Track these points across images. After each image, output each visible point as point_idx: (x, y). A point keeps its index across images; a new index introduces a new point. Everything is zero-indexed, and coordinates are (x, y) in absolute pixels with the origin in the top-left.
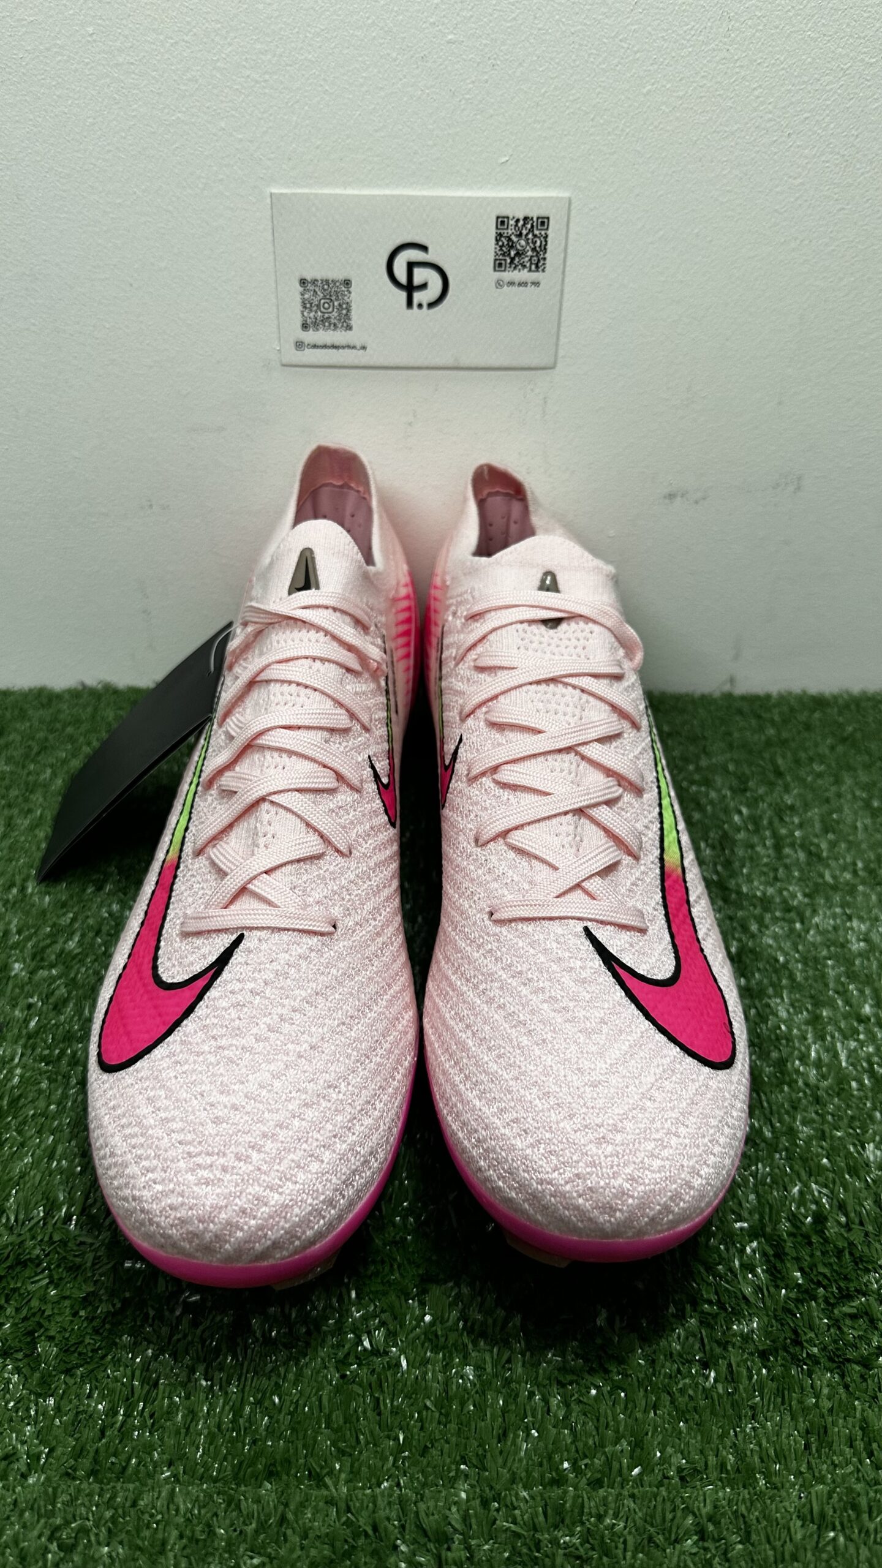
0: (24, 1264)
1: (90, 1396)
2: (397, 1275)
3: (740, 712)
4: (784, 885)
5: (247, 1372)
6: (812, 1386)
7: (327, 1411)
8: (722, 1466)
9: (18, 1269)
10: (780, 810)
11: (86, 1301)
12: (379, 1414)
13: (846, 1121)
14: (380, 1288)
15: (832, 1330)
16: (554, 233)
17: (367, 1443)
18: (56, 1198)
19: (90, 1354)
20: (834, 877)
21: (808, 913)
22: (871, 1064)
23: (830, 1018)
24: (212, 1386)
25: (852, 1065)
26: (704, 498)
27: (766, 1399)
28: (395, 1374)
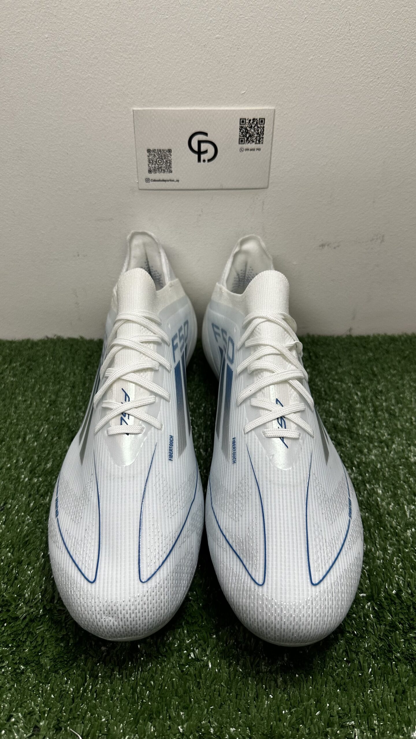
0: (33, 620)
1: (66, 683)
2: (205, 622)
3: (356, 345)
4: (379, 430)
5: (138, 670)
6: (397, 671)
7: (176, 688)
8: (357, 710)
10: (376, 393)
11: (62, 638)
12: (199, 689)
14: (198, 628)
15: (406, 645)
16: (267, 126)
19: (66, 663)
20: (402, 426)
21: (390, 443)
23: (402, 495)
24: (122, 677)
25: (412, 517)
26: (338, 246)
27: (377, 678)
28: (206, 670)
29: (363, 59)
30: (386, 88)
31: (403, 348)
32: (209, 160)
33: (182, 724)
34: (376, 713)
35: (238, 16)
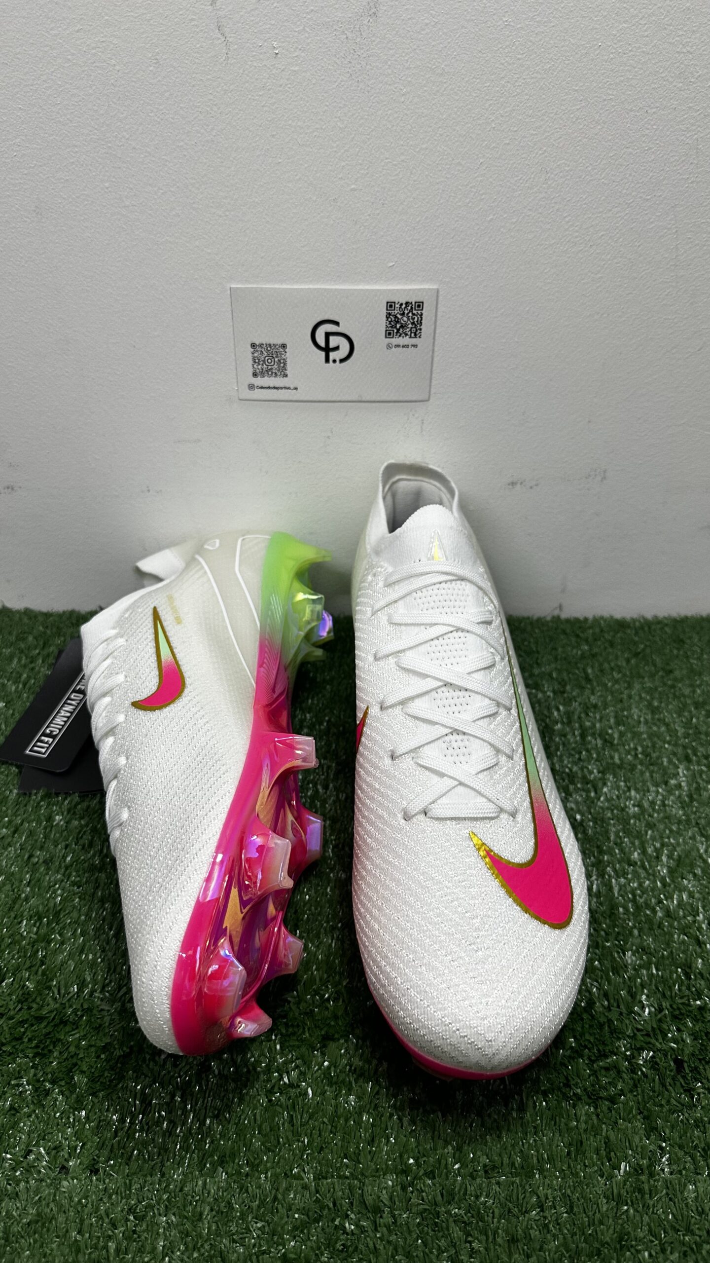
0: (63, 1022)
1: (108, 1110)
2: (307, 1035)
4: (585, 764)
5: (209, 1097)
6: (575, 1114)
7: (259, 1122)
8: (513, 1164)
9: (62, 1026)
10: (588, 708)
11: (105, 1049)
12: (293, 1126)
13: (614, 935)
14: (297, 1043)
15: (591, 1078)
16: (427, 313)
17: (284, 1144)
18: (84, 980)
19: (108, 1083)
20: (620, 759)
21: (600, 784)
22: (634, 895)
25: (622, 896)
26: (537, 485)
27: (544, 1122)
28: (304, 1100)
30: (603, 260)
31: (636, 639)
32: (342, 361)
33: (266, 1174)
34: (539, 1170)
35: (382, 160)
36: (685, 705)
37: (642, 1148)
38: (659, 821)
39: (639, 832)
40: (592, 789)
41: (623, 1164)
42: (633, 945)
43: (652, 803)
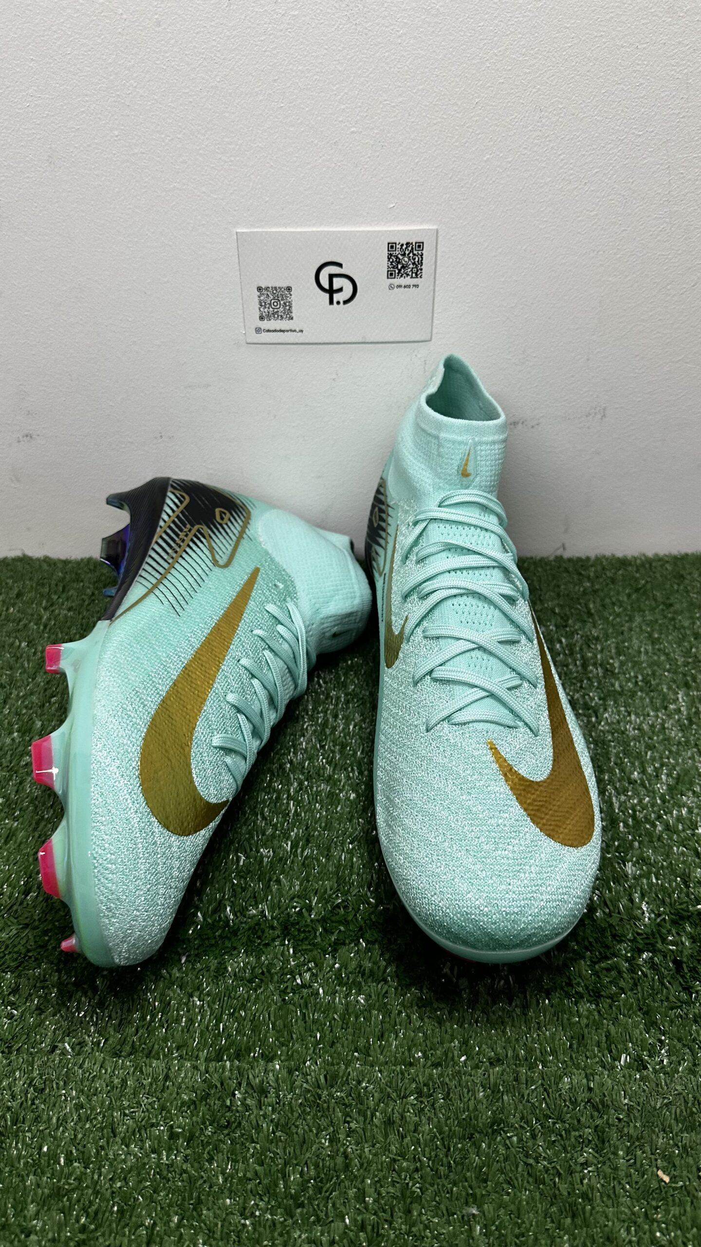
2: (319, 939)
3: (567, 570)
4: (587, 692)
6: (577, 1011)
7: (272, 1019)
8: (518, 1056)
10: (589, 640)
12: (305, 1022)
13: (615, 848)
14: (309, 947)
15: (593, 977)
16: (427, 252)
17: (298, 1039)
20: (621, 686)
21: (601, 710)
22: (634, 811)
24: (203, 1005)
25: (622, 811)
26: (538, 424)
27: (547, 1018)
28: (316, 999)
29: (562, 157)
30: (598, 197)
31: (638, 575)
32: (345, 302)
34: (542, 1062)
35: (381, 102)
36: (684, 637)
37: (641, 1040)
38: (658, 743)
39: (639, 754)
40: (593, 714)
41: (623, 1056)
42: (633, 857)
43: (652, 726)
